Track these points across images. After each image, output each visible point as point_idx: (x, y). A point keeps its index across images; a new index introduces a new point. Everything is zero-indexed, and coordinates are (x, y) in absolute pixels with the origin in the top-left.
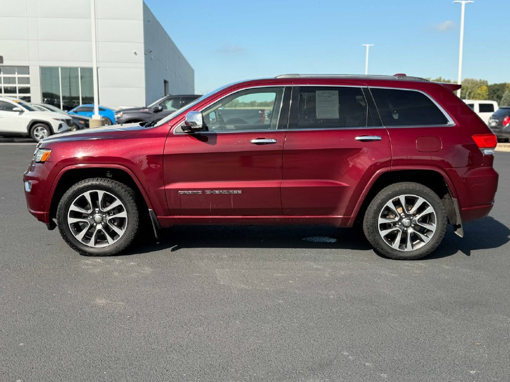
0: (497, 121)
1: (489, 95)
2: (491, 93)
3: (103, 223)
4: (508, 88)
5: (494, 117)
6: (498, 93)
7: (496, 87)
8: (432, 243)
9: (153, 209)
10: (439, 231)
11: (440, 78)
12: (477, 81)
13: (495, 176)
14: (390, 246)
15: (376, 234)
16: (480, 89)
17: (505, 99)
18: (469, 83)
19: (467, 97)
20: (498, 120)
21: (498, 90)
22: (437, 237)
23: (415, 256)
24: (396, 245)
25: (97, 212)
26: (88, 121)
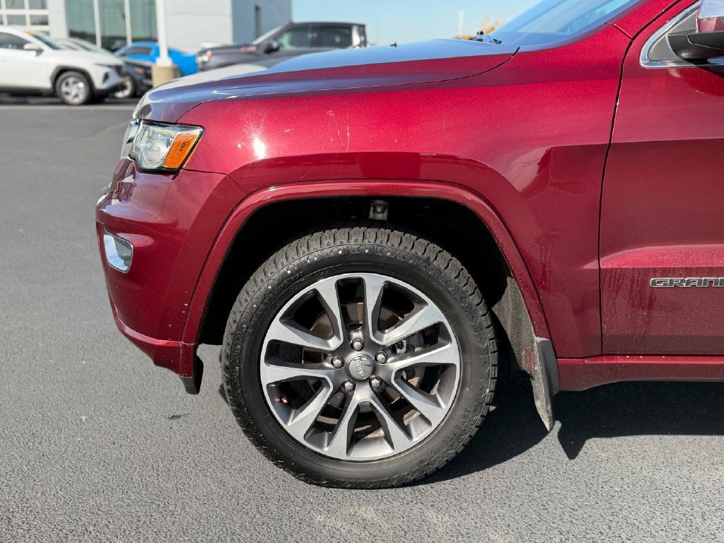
3: (375, 382)
9: (551, 339)
25: (357, 344)
26: (149, 68)
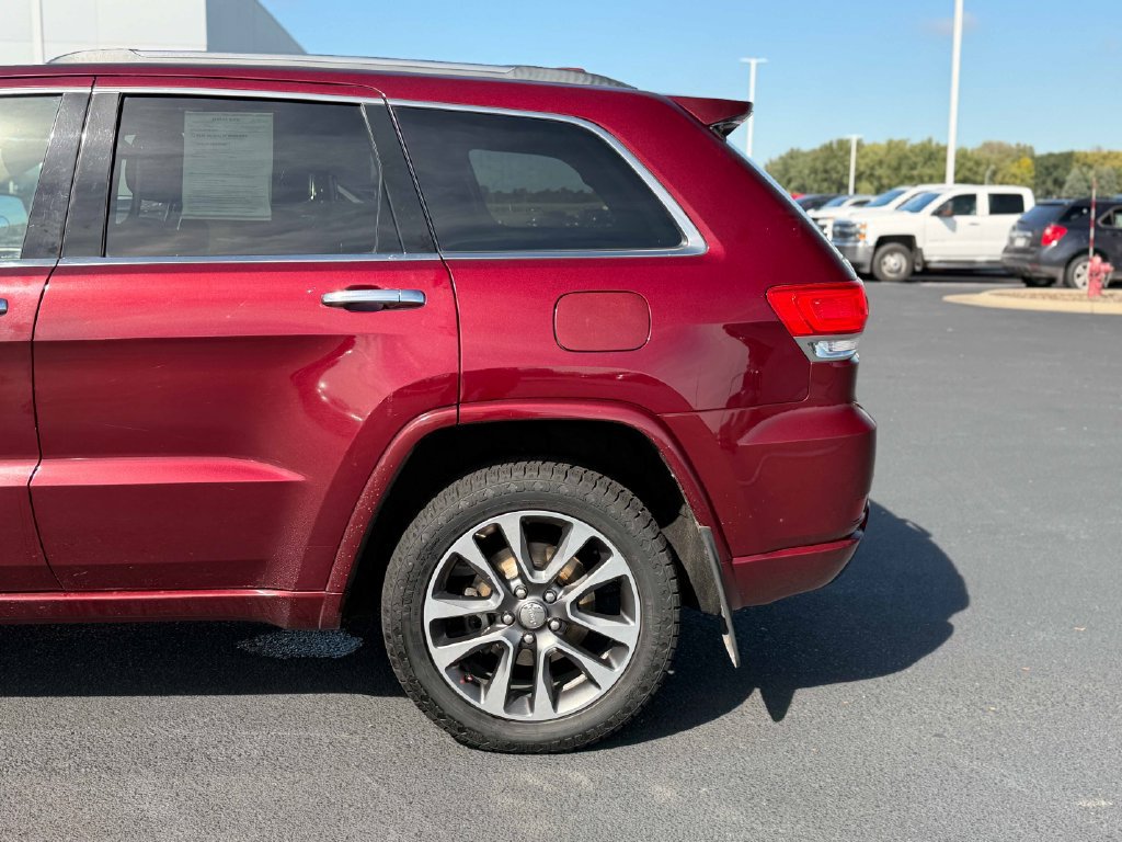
0: (1029, 234)
1: (1036, 177)
2: (1041, 172)
4: (1078, 161)
5: (1022, 225)
6: (1055, 174)
7: (1052, 160)
8: (626, 689)
10: (650, 646)
11: (930, 141)
12: (1011, 149)
13: (862, 436)
14: (472, 702)
15: (416, 659)
16: (1016, 164)
17: (1071, 187)
18: (992, 152)
19: (986, 180)
20: (1032, 231)
21: (1056, 167)
22: (641, 668)
23: (562, 741)
24: (493, 698)
